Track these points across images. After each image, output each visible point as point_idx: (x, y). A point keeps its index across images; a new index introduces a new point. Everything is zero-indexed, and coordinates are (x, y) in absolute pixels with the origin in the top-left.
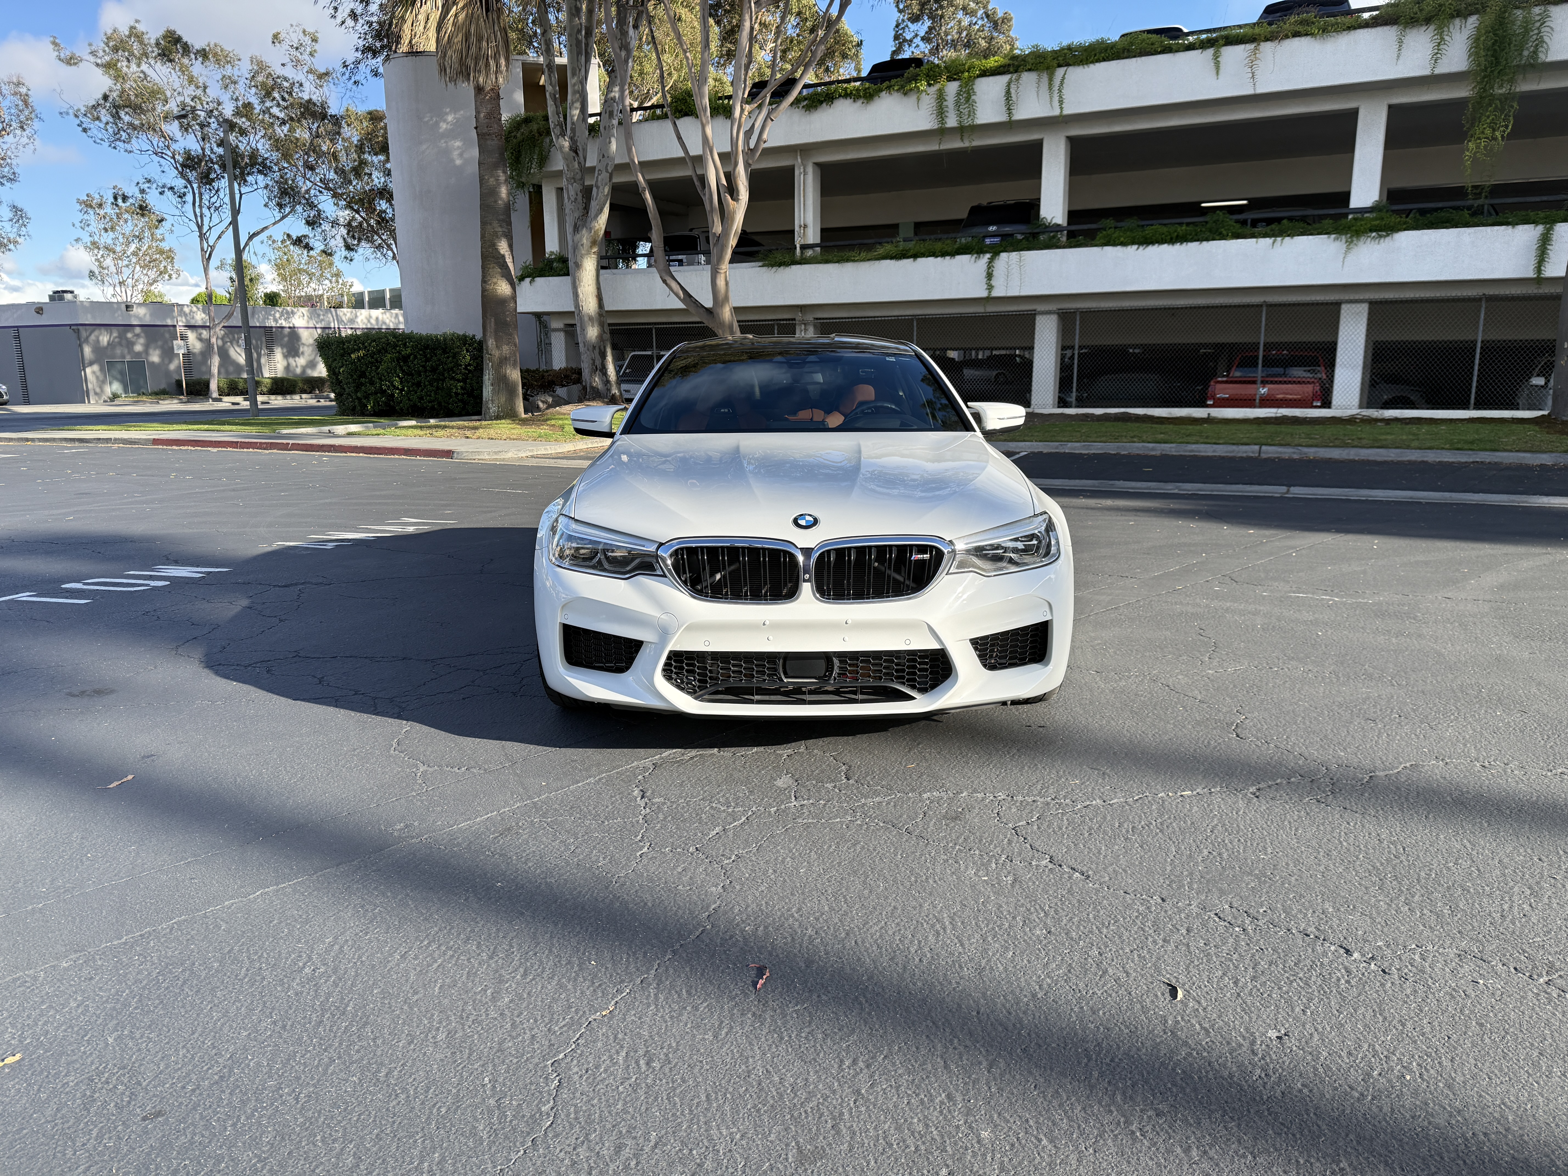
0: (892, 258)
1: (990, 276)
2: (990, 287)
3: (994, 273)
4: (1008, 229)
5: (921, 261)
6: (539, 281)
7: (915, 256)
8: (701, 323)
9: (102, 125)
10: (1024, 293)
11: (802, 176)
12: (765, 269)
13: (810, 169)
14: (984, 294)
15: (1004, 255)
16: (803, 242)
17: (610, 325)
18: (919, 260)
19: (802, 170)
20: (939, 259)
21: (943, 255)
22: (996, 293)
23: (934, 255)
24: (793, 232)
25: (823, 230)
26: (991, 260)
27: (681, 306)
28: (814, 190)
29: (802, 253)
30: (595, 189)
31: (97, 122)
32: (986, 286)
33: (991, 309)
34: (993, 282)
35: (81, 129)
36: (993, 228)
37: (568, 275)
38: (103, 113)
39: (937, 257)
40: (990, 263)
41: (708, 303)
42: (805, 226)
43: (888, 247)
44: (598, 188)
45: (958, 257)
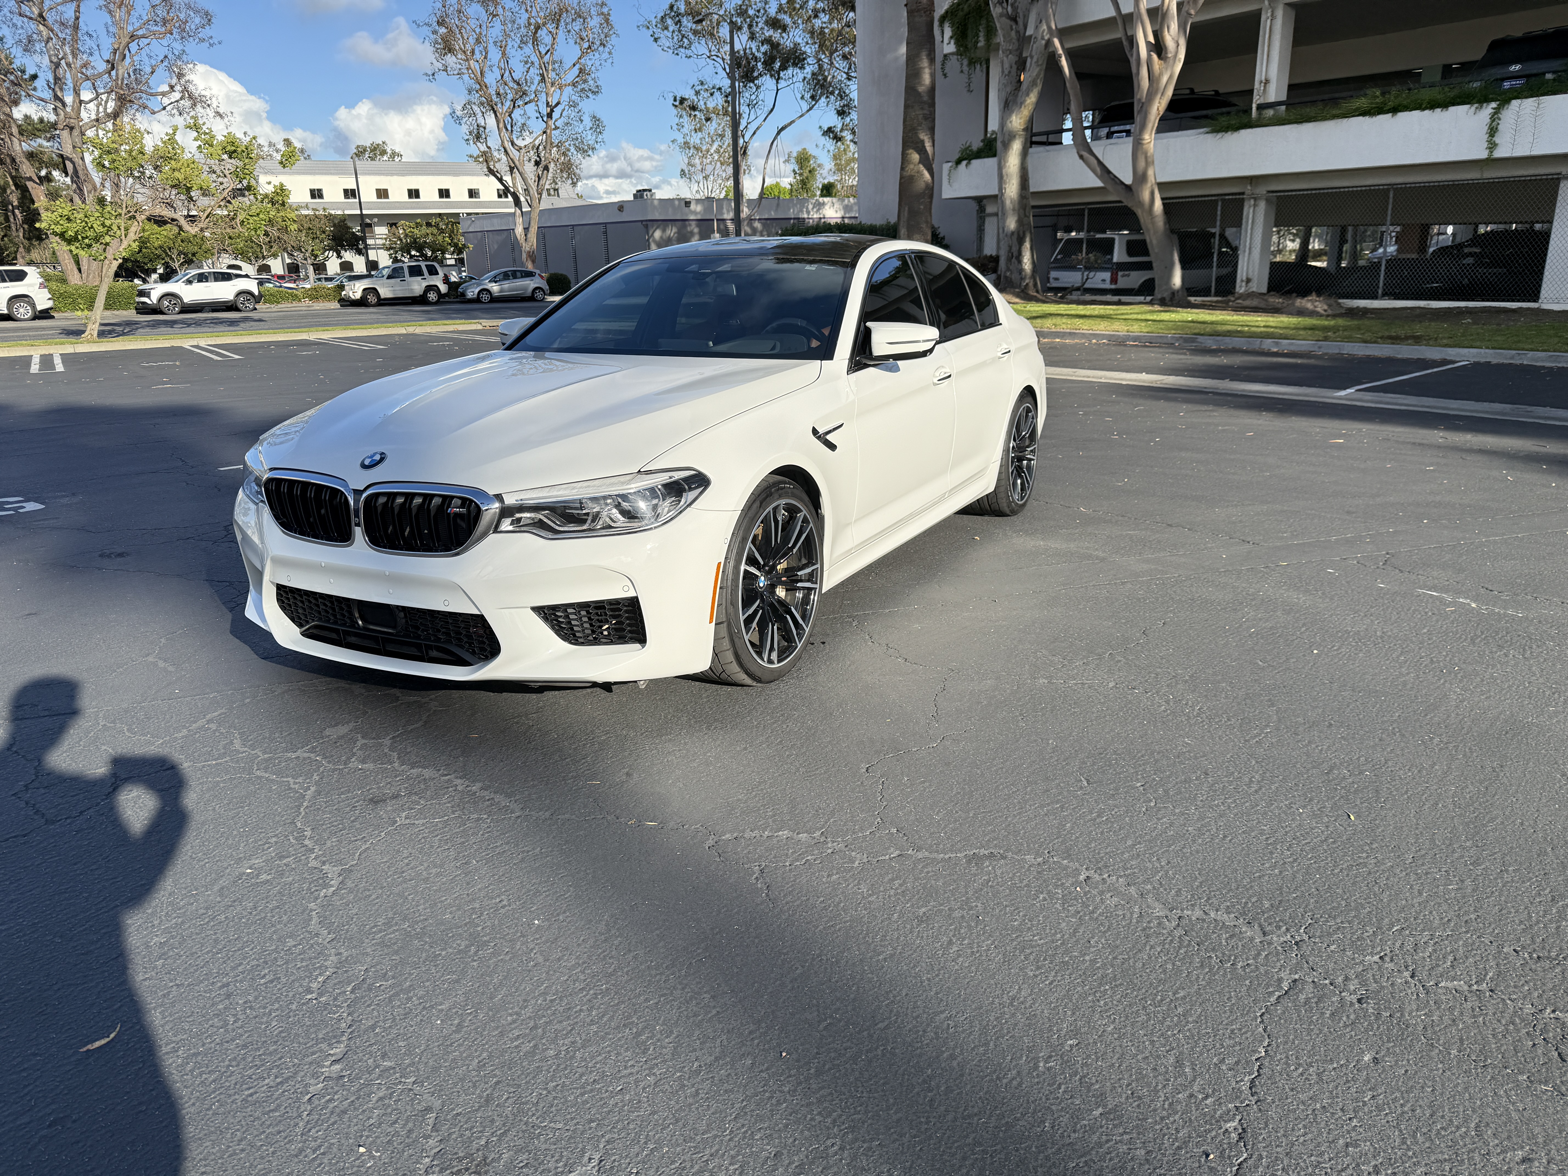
0: (1364, 114)
1: (1493, 131)
2: (1492, 146)
3: (1500, 127)
4: (1535, 67)
5: (1403, 116)
6: (975, 163)
7: (1395, 110)
8: (1120, 202)
9: (669, 35)
10: (1536, 152)
11: (1269, 21)
12: (1210, 136)
13: (1280, 13)
14: (1483, 154)
15: (1515, 103)
16: (1261, 101)
17: (1034, 207)
18: (1400, 114)
19: (1269, 14)
20: (1427, 112)
21: (1432, 105)
22: (1499, 153)
23: (1420, 107)
24: (1251, 92)
25: (1291, 87)
26: (1497, 111)
27: (1099, 183)
28: (1283, 37)
29: (1260, 114)
30: (1029, 60)
31: (666, 32)
32: (1486, 145)
33: (1491, 174)
34: (1497, 139)
35: (653, 39)
36: (1515, 68)
37: (994, 155)
38: (669, 22)
39: (1424, 109)
40: (1495, 113)
41: (1128, 179)
42: (1267, 82)
43: (1362, 102)
44: (1032, 57)
45: (1452, 109)
